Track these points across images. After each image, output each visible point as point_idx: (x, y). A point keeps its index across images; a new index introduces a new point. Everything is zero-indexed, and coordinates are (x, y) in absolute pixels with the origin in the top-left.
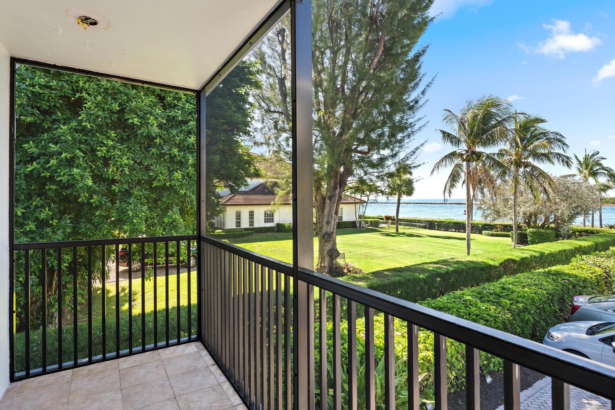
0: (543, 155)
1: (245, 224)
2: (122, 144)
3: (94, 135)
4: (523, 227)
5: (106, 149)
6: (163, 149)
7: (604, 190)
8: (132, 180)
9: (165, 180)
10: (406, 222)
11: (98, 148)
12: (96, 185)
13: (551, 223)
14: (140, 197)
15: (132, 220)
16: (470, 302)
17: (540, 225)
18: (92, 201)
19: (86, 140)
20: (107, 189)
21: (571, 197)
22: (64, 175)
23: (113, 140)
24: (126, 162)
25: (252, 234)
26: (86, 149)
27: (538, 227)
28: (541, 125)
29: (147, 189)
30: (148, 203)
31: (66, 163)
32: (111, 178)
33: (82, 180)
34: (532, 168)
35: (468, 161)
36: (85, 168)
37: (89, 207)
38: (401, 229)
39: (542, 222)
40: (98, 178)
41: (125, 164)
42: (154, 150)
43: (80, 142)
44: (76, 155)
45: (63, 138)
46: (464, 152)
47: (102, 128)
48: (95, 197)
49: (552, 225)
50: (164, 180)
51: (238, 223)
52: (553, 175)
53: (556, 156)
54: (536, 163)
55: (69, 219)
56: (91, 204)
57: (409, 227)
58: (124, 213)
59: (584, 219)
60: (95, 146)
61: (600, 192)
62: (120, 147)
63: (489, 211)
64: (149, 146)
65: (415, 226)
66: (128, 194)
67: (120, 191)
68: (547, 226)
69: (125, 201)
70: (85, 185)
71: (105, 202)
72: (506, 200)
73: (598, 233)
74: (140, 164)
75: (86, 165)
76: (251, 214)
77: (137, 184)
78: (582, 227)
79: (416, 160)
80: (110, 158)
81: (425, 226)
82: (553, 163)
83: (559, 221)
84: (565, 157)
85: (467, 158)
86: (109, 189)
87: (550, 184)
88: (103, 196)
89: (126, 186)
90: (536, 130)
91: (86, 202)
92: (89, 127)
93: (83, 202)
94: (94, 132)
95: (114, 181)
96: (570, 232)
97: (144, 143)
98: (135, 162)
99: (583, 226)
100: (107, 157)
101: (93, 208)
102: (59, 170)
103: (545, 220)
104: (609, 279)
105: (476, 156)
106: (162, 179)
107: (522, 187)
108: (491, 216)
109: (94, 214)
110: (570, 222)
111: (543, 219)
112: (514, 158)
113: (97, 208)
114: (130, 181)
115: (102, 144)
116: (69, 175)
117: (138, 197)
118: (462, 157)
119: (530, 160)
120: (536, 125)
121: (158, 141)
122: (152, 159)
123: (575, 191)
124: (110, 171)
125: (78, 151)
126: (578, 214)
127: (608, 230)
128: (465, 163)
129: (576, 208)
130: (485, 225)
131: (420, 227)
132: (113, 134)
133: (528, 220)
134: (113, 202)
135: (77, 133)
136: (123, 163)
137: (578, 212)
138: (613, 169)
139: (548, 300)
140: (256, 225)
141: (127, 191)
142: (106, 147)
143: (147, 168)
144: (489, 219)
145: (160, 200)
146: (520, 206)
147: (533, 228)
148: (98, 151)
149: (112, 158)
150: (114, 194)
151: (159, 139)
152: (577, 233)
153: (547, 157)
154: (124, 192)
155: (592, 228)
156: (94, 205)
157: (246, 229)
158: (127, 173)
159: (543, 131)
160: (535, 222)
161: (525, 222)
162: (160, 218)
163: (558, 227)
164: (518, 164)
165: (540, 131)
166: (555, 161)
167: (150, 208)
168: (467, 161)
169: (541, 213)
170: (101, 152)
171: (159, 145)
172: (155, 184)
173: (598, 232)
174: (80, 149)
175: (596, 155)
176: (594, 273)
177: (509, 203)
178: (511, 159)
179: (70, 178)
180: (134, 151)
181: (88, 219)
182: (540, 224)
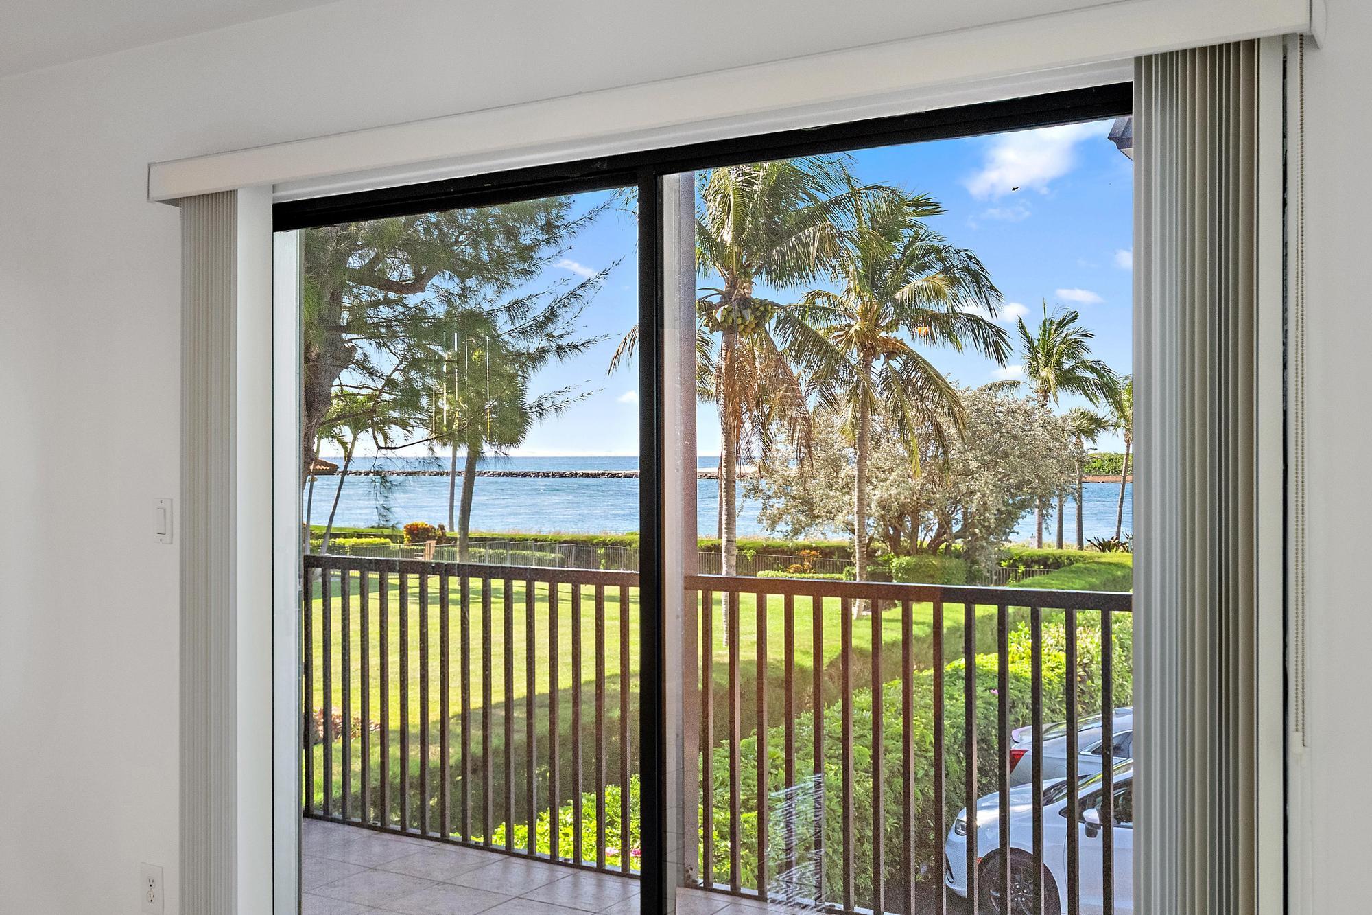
0: (935, 318)
4: (879, 553)
7: (1090, 434)
10: (492, 547)
13: (957, 537)
16: (774, 760)
17: (925, 545)
21: (1007, 454)
27: (919, 551)
28: (929, 223)
34: (906, 362)
35: (729, 329)
39: (933, 534)
46: (716, 300)
49: (959, 544)
52: (962, 387)
53: (969, 324)
54: (917, 345)
59: (1040, 524)
61: (1079, 438)
63: (783, 500)
68: (943, 546)
72: (834, 464)
73: (1072, 563)
78: (1033, 549)
79: (579, 322)
81: (561, 559)
82: (960, 347)
83: (977, 531)
84: (990, 327)
85: (725, 318)
87: (952, 413)
90: (916, 238)
96: (1003, 564)
99: (1036, 544)
103: (941, 526)
104: (1089, 683)
105: (753, 313)
107: (877, 423)
108: (788, 518)
110: (1005, 533)
111: (935, 522)
112: (857, 325)
118: (710, 318)
119: (903, 333)
120: (918, 221)
123: (1015, 437)
126: (1023, 505)
127: (1096, 552)
128: (717, 337)
129: (1019, 487)
130: (767, 550)
133: (895, 529)
137: (1023, 501)
138: (1109, 366)
139: (955, 743)
144: (781, 526)
146: (872, 484)
147: (908, 554)
152: (1022, 569)
153: (944, 325)
155: (1058, 552)
159: (936, 243)
160: (913, 535)
161: (886, 537)
163: (974, 549)
164: (870, 348)
165: (927, 244)
166: (966, 339)
168: (724, 330)
169: (929, 505)
173: (1071, 560)
175: (1069, 322)
176: (1057, 667)
177: (842, 475)
178: (850, 326)
182: (928, 540)
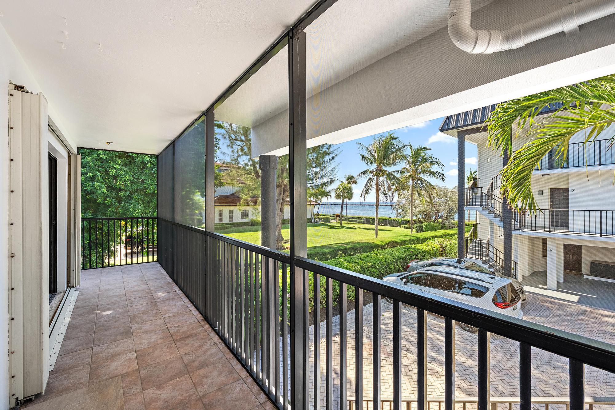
0: (430, 172)
1: (226, 220)
2: (125, 167)
3: (107, 162)
5: (115, 170)
6: (153, 170)
8: (132, 189)
9: (155, 189)
10: (350, 218)
11: (110, 170)
12: (109, 192)
13: (439, 219)
14: (138, 200)
15: (132, 214)
18: (105, 202)
19: (102, 165)
20: (116, 194)
22: (89, 186)
23: (120, 165)
24: (128, 178)
25: (231, 227)
26: (103, 171)
27: (431, 222)
28: (428, 152)
29: (143, 195)
30: (144, 203)
31: (90, 179)
32: (118, 187)
33: (100, 189)
34: (423, 181)
35: (377, 176)
36: (102, 182)
37: (104, 205)
38: (345, 224)
40: (110, 188)
41: (128, 180)
42: (146, 171)
43: (99, 167)
44: (96, 174)
45: (88, 164)
46: (374, 170)
47: (113, 158)
48: (108, 199)
50: (153, 189)
51: (221, 219)
53: (436, 173)
54: (425, 178)
55: (91, 213)
56: (105, 204)
57: (351, 223)
58: (127, 210)
60: (108, 168)
62: (124, 169)
64: (144, 168)
65: (356, 222)
66: (130, 197)
67: (124, 196)
69: (128, 202)
70: (102, 192)
71: (114, 203)
74: (138, 179)
75: (102, 180)
76: (231, 212)
77: (136, 191)
80: (118, 175)
81: (363, 221)
83: (444, 218)
84: (441, 174)
85: (376, 174)
86: (117, 195)
88: (113, 199)
89: (128, 193)
90: (425, 155)
91: (102, 202)
92: (104, 158)
93: (100, 203)
94: (108, 160)
95: (120, 190)
97: (140, 166)
98: (134, 178)
99: (468, 221)
100: (116, 175)
101: (106, 206)
102: (85, 184)
105: (382, 172)
106: (152, 188)
109: (107, 210)
111: (434, 216)
113: (109, 206)
114: (131, 190)
115: (113, 168)
116: (92, 186)
117: (137, 200)
118: (373, 173)
119: (421, 175)
120: (425, 152)
121: (149, 165)
122: (146, 176)
124: (118, 183)
125: (97, 172)
128: (375, 177)
130: (403, 221)
131: (359, 222)
132: (119, 161)
133: (425, 216)
134: (120, 203)
135: (97, 161)
136: (126, 179)
140: (235, 221)
141: (129, 196)
142: (115, 169)
143: (143, 181)
145: (151, 202)
147: (427, 222)
148: (110, 172)
149: (119, 176)
150: (121, 197)
151: (150, 164)
154: (127, 197)
156: (107, 204)
157: (226, 224)
158: (129, 185)
161: (423, 218)
162: (152, 213)
163: (443, 221)
164: (414, 178)
165: (428, 156)
167: (144, 207)
170: (112, 172)
171: (150, 167)
172: (147, 191)
174: (98, 171)
179: (92, 188)
180: (133, 171)
181: (103, 214)
